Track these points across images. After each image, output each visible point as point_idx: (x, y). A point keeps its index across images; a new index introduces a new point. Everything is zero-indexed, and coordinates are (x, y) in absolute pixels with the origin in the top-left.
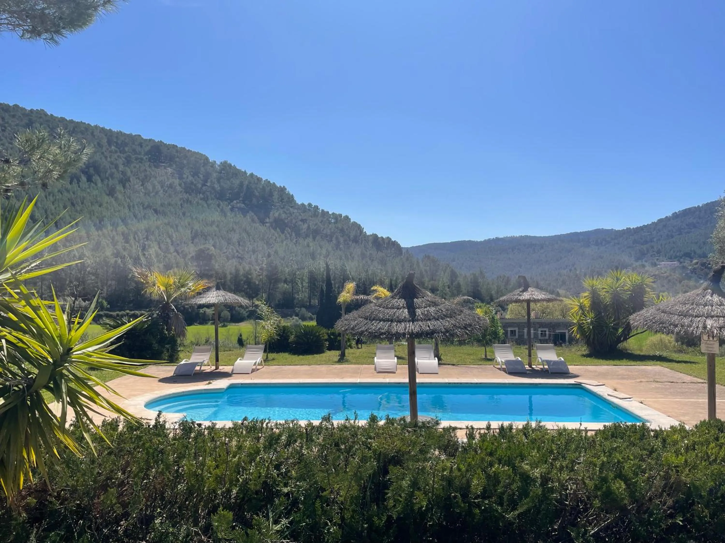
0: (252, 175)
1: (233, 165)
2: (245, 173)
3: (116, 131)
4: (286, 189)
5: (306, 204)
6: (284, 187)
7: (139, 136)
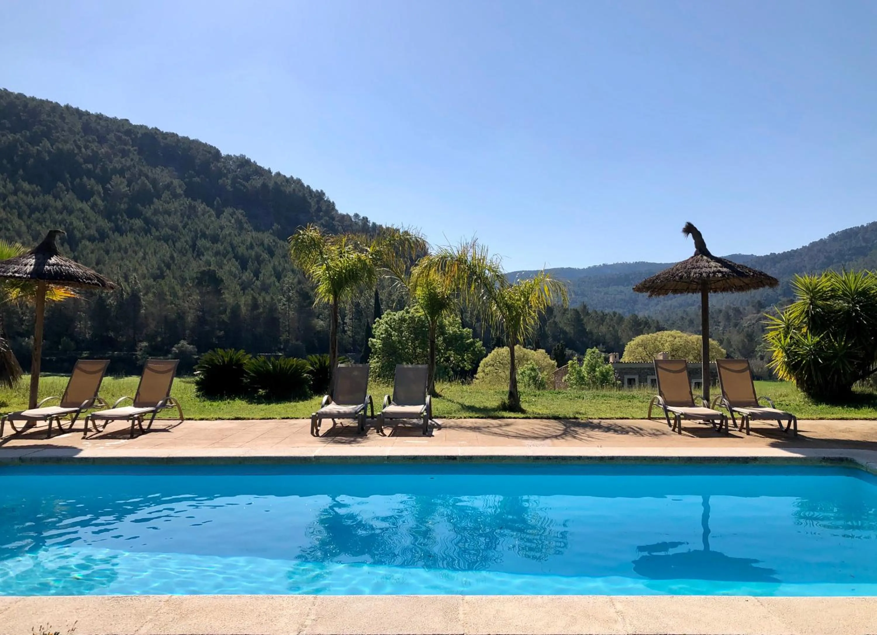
0: (278, 174)
1: (252, 161)
2: (269, 172)
3: (94, 113)
4: (324, 194)
5: (352, 214)
6: (322, 191)
7: (127, 120)
